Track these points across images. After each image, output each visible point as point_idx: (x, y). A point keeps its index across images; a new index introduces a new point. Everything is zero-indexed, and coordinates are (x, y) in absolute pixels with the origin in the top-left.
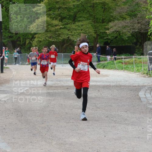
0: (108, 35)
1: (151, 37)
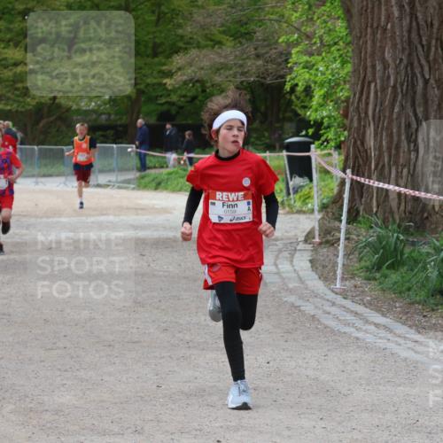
0: (171, 90)
1: (293, 97)
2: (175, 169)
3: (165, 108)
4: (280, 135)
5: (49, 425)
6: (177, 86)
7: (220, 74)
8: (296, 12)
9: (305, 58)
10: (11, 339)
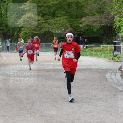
0: (81, 28)
1: (115, 29)
2: (82, 49)
3: (79, 32)
4: (112, 40)
5: (48, 120)
6: (83, 26)
7: (95, 23)
8: (116, 6)
9: (119, 19)
10: (38, 96)
